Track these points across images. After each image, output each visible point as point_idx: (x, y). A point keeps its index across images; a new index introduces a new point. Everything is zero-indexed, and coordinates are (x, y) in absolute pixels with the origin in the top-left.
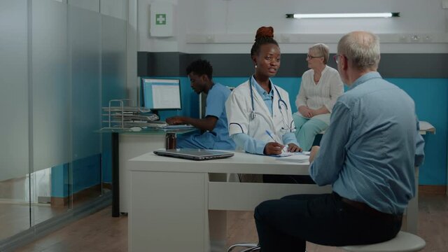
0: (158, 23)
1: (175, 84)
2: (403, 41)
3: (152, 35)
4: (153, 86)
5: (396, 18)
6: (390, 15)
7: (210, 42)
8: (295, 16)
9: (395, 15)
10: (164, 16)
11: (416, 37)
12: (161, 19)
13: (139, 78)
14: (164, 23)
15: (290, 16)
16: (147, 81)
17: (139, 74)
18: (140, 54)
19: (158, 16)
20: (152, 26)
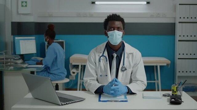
0: (22, 6)
1: (33, 39)
2: (152, 16)
3: (19, 12)
4: (20, 41)
5: (149, 4)
6: (145, 3)
7: (51, 16)
8: (96, 3)
9: (148, 3)
10: (26, 2)
11: (159, 14)
12: (24, 4)
13: (12, 36)
14: (26, 6)
15: (93, 3)
16: (16, 38)
17: (13, 34)
18: (13, 23)
19: (22, 2)
20: (19, 7)
